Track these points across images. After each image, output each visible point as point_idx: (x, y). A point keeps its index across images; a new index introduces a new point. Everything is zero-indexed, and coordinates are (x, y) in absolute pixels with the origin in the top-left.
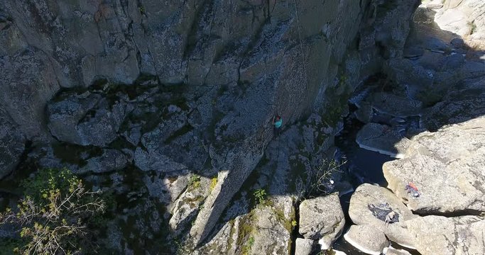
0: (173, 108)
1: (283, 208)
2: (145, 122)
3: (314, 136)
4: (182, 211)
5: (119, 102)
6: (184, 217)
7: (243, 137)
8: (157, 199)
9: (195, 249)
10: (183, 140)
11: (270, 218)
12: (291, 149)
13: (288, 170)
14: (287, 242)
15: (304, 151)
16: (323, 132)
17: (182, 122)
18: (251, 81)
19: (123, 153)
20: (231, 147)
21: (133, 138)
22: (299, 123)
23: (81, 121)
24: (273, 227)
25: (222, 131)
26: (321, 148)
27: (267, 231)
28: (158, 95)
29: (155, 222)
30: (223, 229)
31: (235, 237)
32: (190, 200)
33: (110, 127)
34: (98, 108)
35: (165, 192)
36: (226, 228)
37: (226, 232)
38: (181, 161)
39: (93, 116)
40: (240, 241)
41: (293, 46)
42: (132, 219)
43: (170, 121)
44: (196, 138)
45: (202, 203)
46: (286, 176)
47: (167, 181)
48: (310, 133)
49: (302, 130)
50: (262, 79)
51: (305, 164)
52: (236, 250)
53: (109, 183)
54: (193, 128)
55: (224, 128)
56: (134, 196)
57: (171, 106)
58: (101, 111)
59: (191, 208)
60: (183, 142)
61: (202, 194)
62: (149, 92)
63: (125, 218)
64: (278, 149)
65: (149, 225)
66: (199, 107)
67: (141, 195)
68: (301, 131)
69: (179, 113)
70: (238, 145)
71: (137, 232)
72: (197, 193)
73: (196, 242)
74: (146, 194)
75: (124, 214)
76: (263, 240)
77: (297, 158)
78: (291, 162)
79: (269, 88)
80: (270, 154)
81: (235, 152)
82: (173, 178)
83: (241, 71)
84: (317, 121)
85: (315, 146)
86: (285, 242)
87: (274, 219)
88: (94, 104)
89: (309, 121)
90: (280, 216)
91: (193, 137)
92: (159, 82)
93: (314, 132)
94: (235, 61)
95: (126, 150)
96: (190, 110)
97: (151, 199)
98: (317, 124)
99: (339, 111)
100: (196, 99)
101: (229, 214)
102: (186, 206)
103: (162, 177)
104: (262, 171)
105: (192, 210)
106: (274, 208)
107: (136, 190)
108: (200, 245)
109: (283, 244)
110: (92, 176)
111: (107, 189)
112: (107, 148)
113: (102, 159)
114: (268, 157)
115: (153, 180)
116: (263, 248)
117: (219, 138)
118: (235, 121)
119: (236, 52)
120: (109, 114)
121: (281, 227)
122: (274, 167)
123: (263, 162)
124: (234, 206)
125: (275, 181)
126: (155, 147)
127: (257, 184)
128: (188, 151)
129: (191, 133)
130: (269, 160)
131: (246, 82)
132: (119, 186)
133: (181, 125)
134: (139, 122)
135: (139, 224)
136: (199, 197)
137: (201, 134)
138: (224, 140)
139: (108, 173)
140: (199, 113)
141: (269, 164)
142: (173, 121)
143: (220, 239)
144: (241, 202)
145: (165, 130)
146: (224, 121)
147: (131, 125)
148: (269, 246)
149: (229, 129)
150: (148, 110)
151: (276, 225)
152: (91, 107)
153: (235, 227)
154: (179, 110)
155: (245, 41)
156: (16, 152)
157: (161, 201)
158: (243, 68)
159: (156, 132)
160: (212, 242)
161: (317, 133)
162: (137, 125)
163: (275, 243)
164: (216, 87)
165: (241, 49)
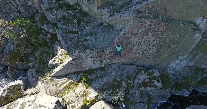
0: (75, 21)
1: (90, 94)
2: (65, 22)
3: (145, 80)
4: (55, 61)
5: (62, 9)
6: (54, 63)
7: (87, 49)
8: (54, 51)
9: (51, 76)
10: (72, 36)
11: (81, 92)
12: (122, 75)
13: (109, 82)
14: (78, 107)
15: (129, 81)
16: (153, 83)
17: (75, 28)
18: (114, 27)
19: (54, 28)
20: (80, 49)
21: (59, 25)
22: (142, 68)
23: (47, 10)
24: (79, 96)
25: (84, 41)
26: (142, 88)
27: (75, 95)
28: (76, 14)
29: (49, 58)
30: (63, 79)
31: (65, 85)
32: (59, 59)
33: (55, 17)
34: (54, 8)
35: (57, 50)
36: (65, 80)
37: (63, 81)
38: (66, 43)
39: (50, 10)
40: (65, 88)
41: (146, 17)
42: (45, 52)
43: (70, 25)
44: (76, 38)
45: (61, 63)
46: (105, 83)
47: (59, 48)
48: (143, 77)
49: (140, 72)
50: (119, 28)
51: (122, 87)
52: (61, 90)
53: (46, 36)
54: (78, 34)
55: (86, 40)
56: (49, 45)
57: (75, 20)
58: (54, 9)
59: (58, 62)
60: (71, 36)
61: (63, 60)
62: (74, 11)
63: (43, 50)
64: (114, 69)
65: (47, 57)
66: (86, 27)
67: (51, 46)
68: (138, 72)
69: (76, 24)
70: (82, 50)
71: (43, 57)
72: (62, 59)
73: (52, 74)
74: (53, 47)
75: (44, 49)
76: (71, 96)
77: (121, 81)
78: (115, 80)
79: (118, 34)
80: (108, 69)
81: (79, 52)
82: (62, 48)
83: (110, 18)
84: (155, 74)
85: (140, 85)
86: (78, 106)
87: (82, 93)
88: (54, 6)
89: (150, 71)
90: (85, 95)
91: (76, 37)
92: (81, 8)
93: (147, 78)
94: (109, 12)
95: (55, 28)
96: (81, 26)
97: (53, 50)
98: (153, 75)
99: (191, 84)
100: (87, 22)
101: (69, 76)
102: (57, 60)
103: (60, 45)
104: (97, 73)
105: (57, 63)
106: (86, 90)
107: (51, 44)
108: (53, 76)
109: (76, 106)
110: (44, 31)
111: (45, 37)
112: (51, 24)
113: (47, 26)
114: (106, 69)
115: (57, 44)
116: (69, 99)
117: (80, 43)
118: (92, 40)
119: (111, 7)
120: (56, 12)
121: (81, 99)
122: (104, 75)
123: (102, 69)
124: (74, 75)
125: (98, 80)
126: (60, 32)
127: (90, 75)
128: (71, 41)
129: (76, 35)
130: (104, 71)
131: (112, 26)
132: (48, 39)
133: (74, 29)
134: (64, 20)
135: (45, 55)
136: (62, 60)
137: (79, 38)
138: (81, 45)
139: (48, 32)
140: (84, 29)
141: (103, 72)
142: (71, 26)
143: (60, 81)
144: (78, 76)
145: (67, 27)
146: (88, 38)
147: (61, 20)
148: (71, 101)
149: (87, 42)
150: (70, 18)
151: (80, 96)
152: (52, 7)
153: (68, 82)
154: (77, 23)
155: (120, 3)
156: (33, 12)
157: (55, 53)
158: (111, 17)
159: (64, 27)
160: (57, 80)
161: (148, 80)
162: (63, 21)
163: (74, 102)
164: (99, 22)
165: (115, 7)
